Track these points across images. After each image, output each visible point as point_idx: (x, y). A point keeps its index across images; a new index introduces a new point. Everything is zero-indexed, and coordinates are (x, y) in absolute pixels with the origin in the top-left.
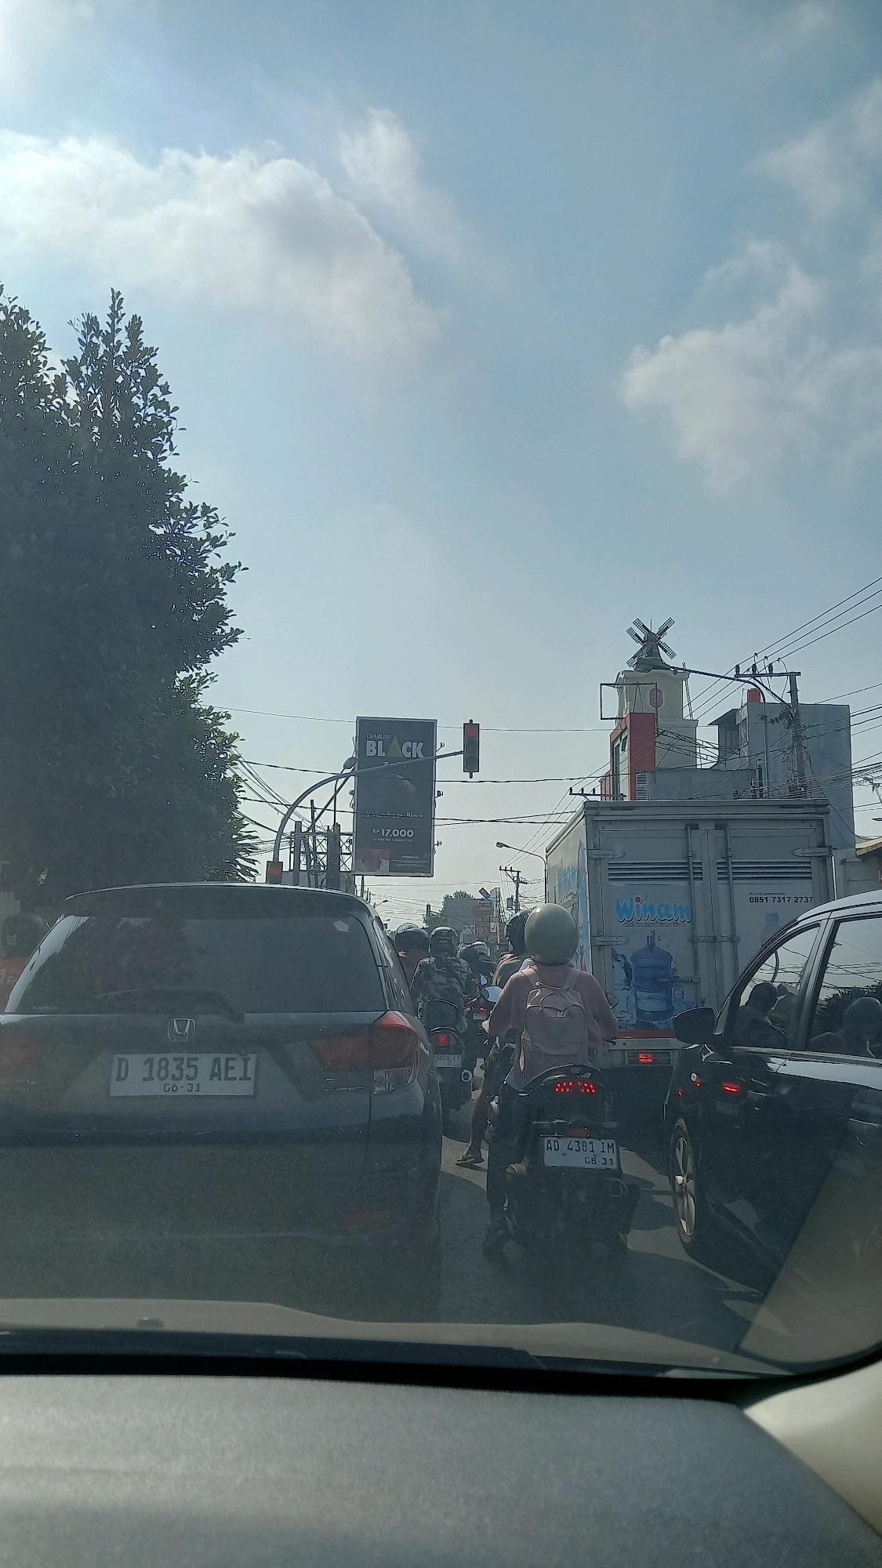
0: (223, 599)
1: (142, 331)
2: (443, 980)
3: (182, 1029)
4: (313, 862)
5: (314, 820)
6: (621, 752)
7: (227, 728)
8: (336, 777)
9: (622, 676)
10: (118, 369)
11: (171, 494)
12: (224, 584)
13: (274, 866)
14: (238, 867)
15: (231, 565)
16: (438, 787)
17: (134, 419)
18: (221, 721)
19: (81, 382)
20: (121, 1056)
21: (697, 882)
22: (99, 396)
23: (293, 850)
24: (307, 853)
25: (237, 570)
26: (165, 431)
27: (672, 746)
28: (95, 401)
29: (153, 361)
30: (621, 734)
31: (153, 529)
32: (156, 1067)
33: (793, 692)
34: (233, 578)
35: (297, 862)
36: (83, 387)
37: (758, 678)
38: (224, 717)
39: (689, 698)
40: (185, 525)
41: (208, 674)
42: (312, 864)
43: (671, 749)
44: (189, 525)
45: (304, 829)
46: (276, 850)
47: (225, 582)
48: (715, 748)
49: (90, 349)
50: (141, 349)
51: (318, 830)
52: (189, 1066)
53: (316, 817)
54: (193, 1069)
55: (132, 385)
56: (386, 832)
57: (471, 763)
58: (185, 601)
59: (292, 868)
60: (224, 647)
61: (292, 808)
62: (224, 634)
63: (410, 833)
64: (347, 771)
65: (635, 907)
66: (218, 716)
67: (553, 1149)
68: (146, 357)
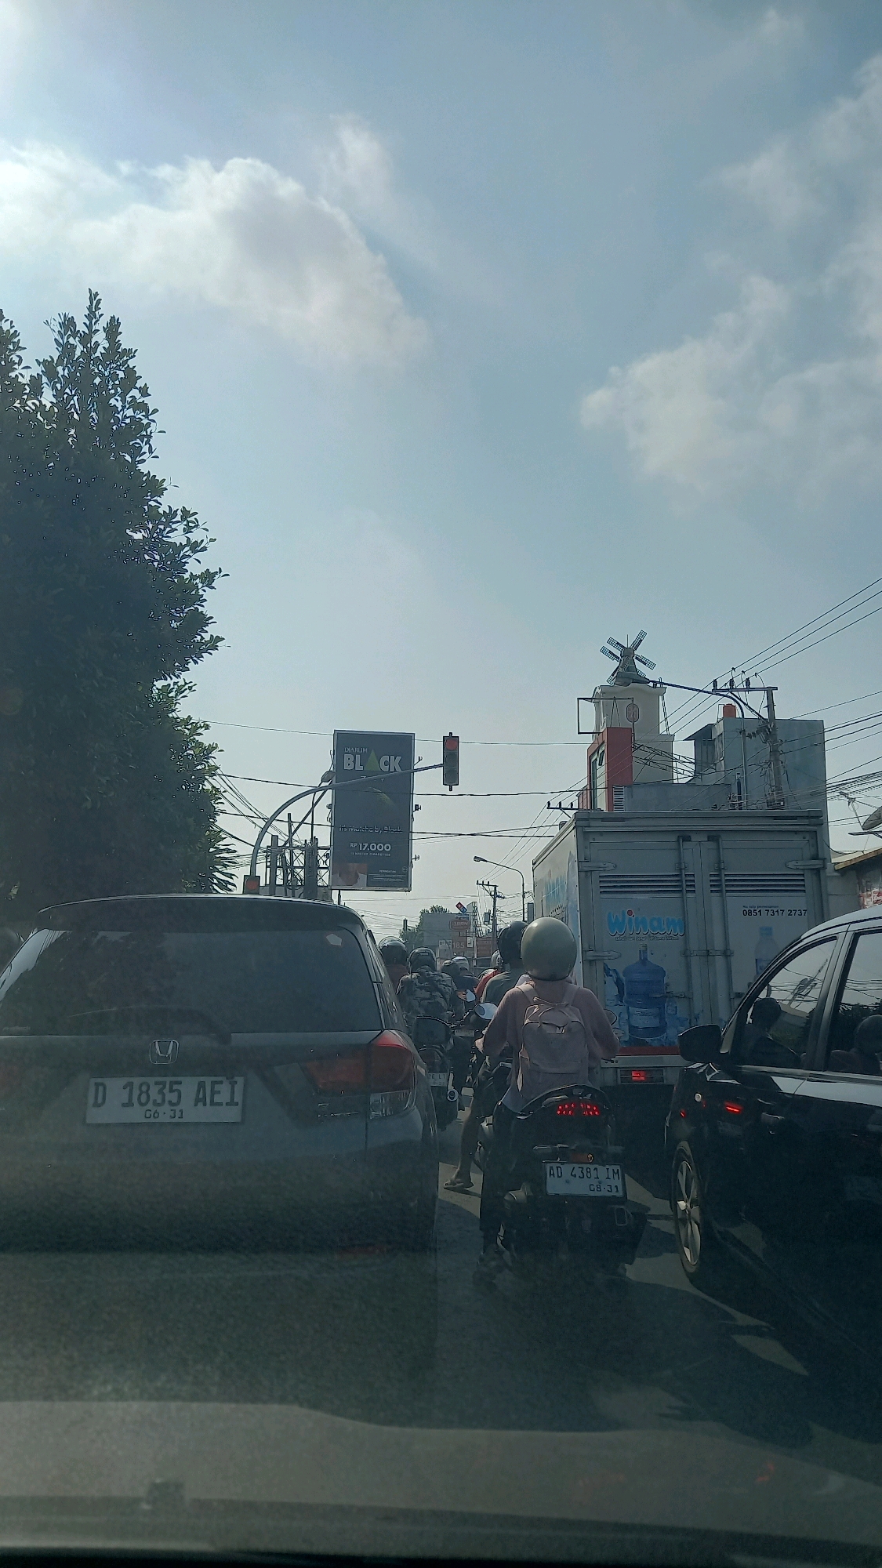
0: (203, 606)
1: (121, 333)
2: (427, 995)
3: (164, 1049)
4: (290, 876)
5: (291, 834)
6: (598, 767)
7: (205, 738)
8: (314, 791)
9: (598, 691)
10: (96, 371)
11: (149, 498)
12: (204, 591)
13: (251, 881)
14: (215, 881)
15: (212, 571)
16: (416, 800)
17: (112, 421)
18: (199, 731)
19: (57, 383)
20: (99, 1080)
21: (690, 895)
22: (76, 398)
23: (269, 864)
24: (284, 867)
25: (217, 576)
26: (145, 433)
27: (648, 760)
28: (72, 402)
29: (131, 363)
30: (599, 748)
31: (130, 533)
32: (136, 1093)
33: (770, 706)
34: (213, 585)
35: (274, 877)
36: (59, 388)
37: (735, 693)
38: (202, 727)
39: (665, 713)
40: (165, 530)
41: (186, 684)
42: (289, 878)
43: (648, 763)
44: (168, 529)
45: (281, 843)
46: (253, 865)
47: (205, 588)
48: (691, 763)
49: (66, 350)
50: (120, 350)
51: (295, 844)
52: (171, 1091)
53: (293, 830)
54: (176, 1093)
55: (110, 387)
56: (363, 847)
57: (451, 777)
58: (163, 608)
59: (268, 883)
60: (203, 654)
61: (269, 822)
62: (203, 641)
63: (387, 847)
64: (324, 784)
65: (627, 921)
66: (196, 727)
67: (556, 1175)
68: (125, 358)
